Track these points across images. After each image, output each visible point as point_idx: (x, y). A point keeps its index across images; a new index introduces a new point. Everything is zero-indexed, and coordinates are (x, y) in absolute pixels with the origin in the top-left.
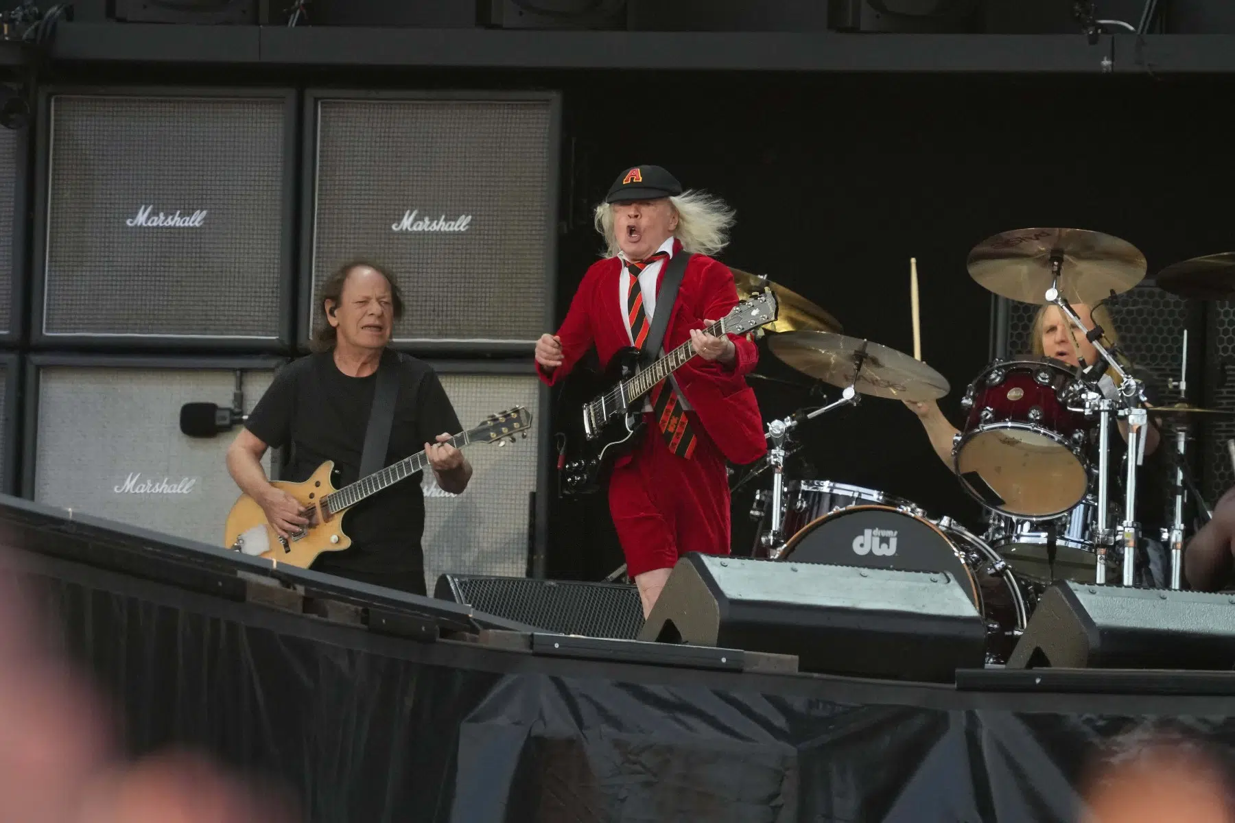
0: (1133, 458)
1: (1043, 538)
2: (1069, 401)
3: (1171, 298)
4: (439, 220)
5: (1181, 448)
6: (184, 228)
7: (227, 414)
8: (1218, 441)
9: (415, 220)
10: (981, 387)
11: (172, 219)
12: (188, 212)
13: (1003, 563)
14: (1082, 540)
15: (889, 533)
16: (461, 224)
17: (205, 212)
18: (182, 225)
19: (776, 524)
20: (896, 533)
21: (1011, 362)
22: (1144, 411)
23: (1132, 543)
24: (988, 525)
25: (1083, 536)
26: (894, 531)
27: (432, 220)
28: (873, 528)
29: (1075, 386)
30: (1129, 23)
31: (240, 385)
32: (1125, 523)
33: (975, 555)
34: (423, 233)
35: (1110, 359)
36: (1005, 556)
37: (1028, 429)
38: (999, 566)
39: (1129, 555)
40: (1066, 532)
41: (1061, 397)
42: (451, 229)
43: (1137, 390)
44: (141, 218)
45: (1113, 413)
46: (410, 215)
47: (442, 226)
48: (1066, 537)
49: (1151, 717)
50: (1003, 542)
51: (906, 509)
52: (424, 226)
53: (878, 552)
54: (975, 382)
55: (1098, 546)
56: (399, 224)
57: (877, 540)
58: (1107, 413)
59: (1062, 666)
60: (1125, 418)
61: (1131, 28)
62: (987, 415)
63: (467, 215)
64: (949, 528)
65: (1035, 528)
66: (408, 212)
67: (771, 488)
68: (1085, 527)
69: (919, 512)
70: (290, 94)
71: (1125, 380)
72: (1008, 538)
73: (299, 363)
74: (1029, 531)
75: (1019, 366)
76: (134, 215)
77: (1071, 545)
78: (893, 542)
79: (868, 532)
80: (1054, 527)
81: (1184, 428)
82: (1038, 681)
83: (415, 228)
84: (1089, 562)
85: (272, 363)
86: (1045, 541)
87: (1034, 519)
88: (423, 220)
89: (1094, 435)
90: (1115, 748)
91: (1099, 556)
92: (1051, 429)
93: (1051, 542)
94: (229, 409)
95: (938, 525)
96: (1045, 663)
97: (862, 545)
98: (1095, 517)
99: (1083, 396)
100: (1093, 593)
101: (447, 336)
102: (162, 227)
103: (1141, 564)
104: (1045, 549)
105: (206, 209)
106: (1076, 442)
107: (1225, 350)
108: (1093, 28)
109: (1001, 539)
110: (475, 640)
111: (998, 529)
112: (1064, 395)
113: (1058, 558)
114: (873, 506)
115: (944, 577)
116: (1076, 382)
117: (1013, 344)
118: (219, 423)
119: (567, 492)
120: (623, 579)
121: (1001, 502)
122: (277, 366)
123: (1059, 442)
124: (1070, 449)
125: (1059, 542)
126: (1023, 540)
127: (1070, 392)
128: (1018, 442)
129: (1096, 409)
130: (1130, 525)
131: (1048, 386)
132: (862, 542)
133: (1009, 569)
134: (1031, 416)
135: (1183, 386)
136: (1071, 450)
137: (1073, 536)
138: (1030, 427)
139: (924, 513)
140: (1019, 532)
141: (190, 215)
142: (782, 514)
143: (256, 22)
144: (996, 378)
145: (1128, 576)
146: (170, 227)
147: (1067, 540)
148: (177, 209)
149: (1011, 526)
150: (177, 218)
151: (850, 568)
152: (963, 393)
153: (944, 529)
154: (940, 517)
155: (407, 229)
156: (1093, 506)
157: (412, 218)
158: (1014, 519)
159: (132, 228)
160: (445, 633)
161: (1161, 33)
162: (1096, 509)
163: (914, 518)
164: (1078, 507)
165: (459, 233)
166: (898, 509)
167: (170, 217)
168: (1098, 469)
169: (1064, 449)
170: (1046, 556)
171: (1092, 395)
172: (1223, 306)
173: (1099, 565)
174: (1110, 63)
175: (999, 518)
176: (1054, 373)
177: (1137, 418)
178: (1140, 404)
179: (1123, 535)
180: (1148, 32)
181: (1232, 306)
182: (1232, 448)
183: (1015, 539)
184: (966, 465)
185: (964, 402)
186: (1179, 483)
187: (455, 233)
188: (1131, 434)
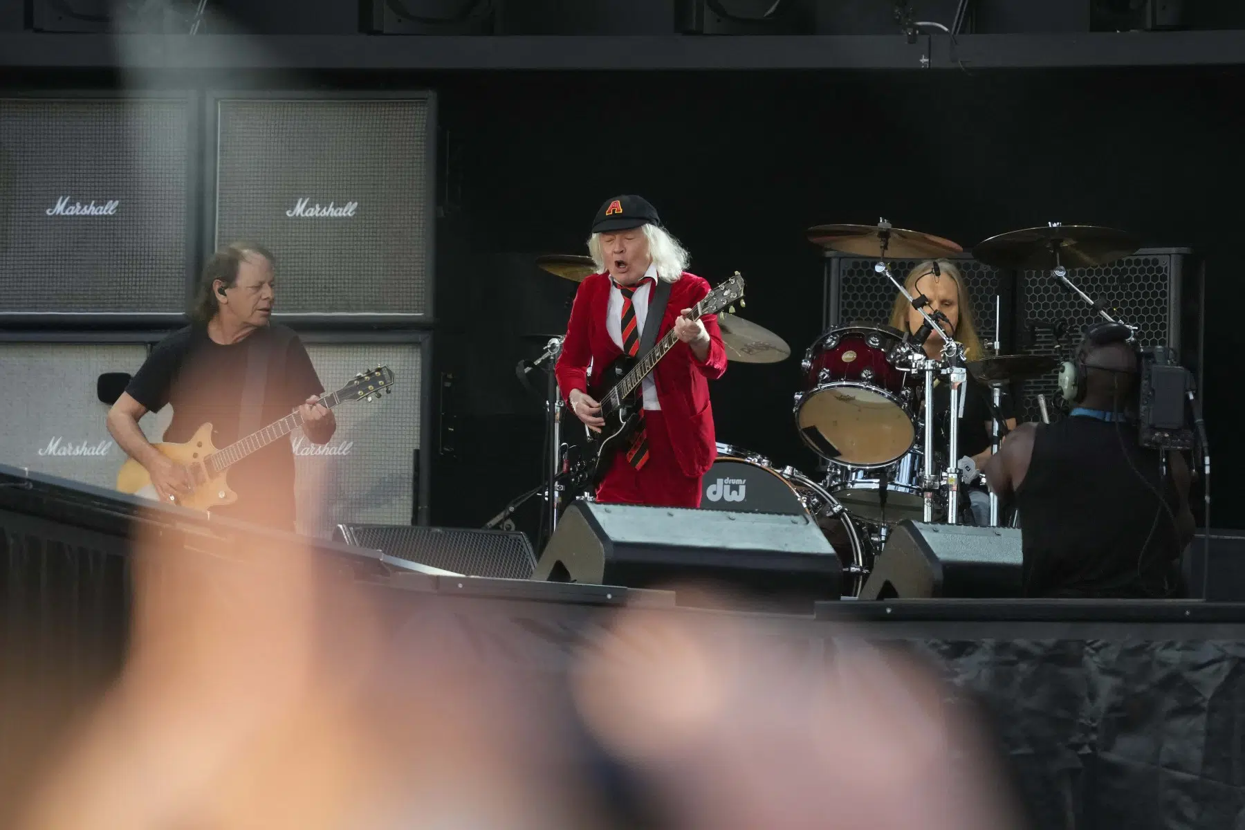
0: (955, 412)
1: (874, 484)
2: (897, 362)
3: (985, 268)
4: (328, 207)
5: (997, 402)
6: (98, 216)
9: (307, 207)
10: (818, 350)
11: (88, 208)
12: (101, 202)
13: (839, 506)
14: (910, 485)
15: (738, 481)
16: (349, 210)
17: (117, 202)
18: (97, 214)
20: (745, 481)
21: (845, 328)
22: (964, 370)
23: (955, 488)
24: (825, 474)
25: (910, 482)
26: (743, 480)
27: (322, 207)
28: (725, 478)
29: (902, 349)
30: (944, 25)
32: (949, 470)
33: (815, 500)
34: (314, 218)
35: (933, 323)
36: (842, 501)
37: (862, 387)
38: (836, 509)
39: (953, 498)
40: (896, 478)
41: (890, 358)
42: (340, 214)
43: (958, 351)
44: (60, 208)
45: (936, 372)
46: (302, 202)
47: (331, 212)
48: (896, 482)
49: (989, 642)
50: (839, 488)
51: (755, 460)
52: (315, 212)
53: (728, 498)
54: (812, 347)
55: (925, 490)
56: (293, 211)
57: (727, 488)
58: (931, 372)
59: (909, 597)
60: (948, 375)
61: (946, 29)
62: (824, 375)
63: (353, 202)
64: (792, 476)
65: (868, 475)
66: (300, 200)
68: (912, 473)
69: (765, 463)
70: (192, 95)
71: (947, 342)
72: (844, 484)
74: (863, 479)
75: (853, 332)
76: (53, 206)
77: (901, 489)
78: (742, 489)
79: (720, 481)
80: (885, 474)
81: (999, 384)
82: (889, 611)
83: (307, 215)
84: (916, 504)
86: (877, 486)
87: (868, 468)
88: (313, 206)
89: (918, 391)
90: (958, 670)
91: (926, 499)
92: (882, 388)
93: (883, 488)
95: (781, 474)
96: (895, 594)
97: (715, 493)
98: (922, 466)
99: (910, 357)
100: (936, 531)
101: (337, 310)
102: (79, 216)
103: (964, 504)
104: (878, 494)
105: (118, 199)
106: (904, 398)
107: (1033, 314)
108: (912, 29)
109: (837, 485)
110: (387, 581)
111: (835, 477)
112: (892, 357)
113: (888, 501)
114: (724, 458)
115: (803, 519)
116: (903, 345)
117: (845, 313)
119: (446, 449)
120: (501, 526)
121: (838, 453)
123: (889, 398)
124: (899, 404)
125: (890, 487)
126: (857, 486)
127: (898, 354)
128: (853, 399)
129: (922, 368)
130: (953, 471)
131: (878, 349)
132: (715, 490)
133: (846, 511)
134: (864, 375)
135: (997, 345)
136: (900, 406)
137: (902, 482)
138: (863, 385)
139: (769, 464)
140: (853, 479)
141: (104, 204)
144: (831, 342)
145: (952, 516)
146: (86, 216)
147: (897, 485)
148: (91, 199)
149: (847, 474)
150: (92, 207)
151: (720, 512)
152: (802, 356)
153: (787, 477)
154: (784, 468)
155: (299, 215)
156: (919, 454)
157: (304, 204)
158: (849, 467)
159: (51, 217)
161: (971, 33)
162: (922, 458)
163: (760, 468)
164: (906, 457)
165: (347, 218)
166: (746, 460)
167: (86, 207)
168: (924, 422)
169: (894, 404)
170: (878, 500)
171: (917, 356)
172: (1030, 275)
173: (926, 506)
174: (927, 60)
175: (836, 467)
176: (883, 337)
177: (958, 376)
178: (961, 364)
179: (947, 481)
180: (960, 33)
181: (1038, 275)
182: (1042, 402)
183: (849, 485)
184: (806, 421)
185: (804, 363)
186: (995, 434)
187: (343, 218)
188: (953, 391)
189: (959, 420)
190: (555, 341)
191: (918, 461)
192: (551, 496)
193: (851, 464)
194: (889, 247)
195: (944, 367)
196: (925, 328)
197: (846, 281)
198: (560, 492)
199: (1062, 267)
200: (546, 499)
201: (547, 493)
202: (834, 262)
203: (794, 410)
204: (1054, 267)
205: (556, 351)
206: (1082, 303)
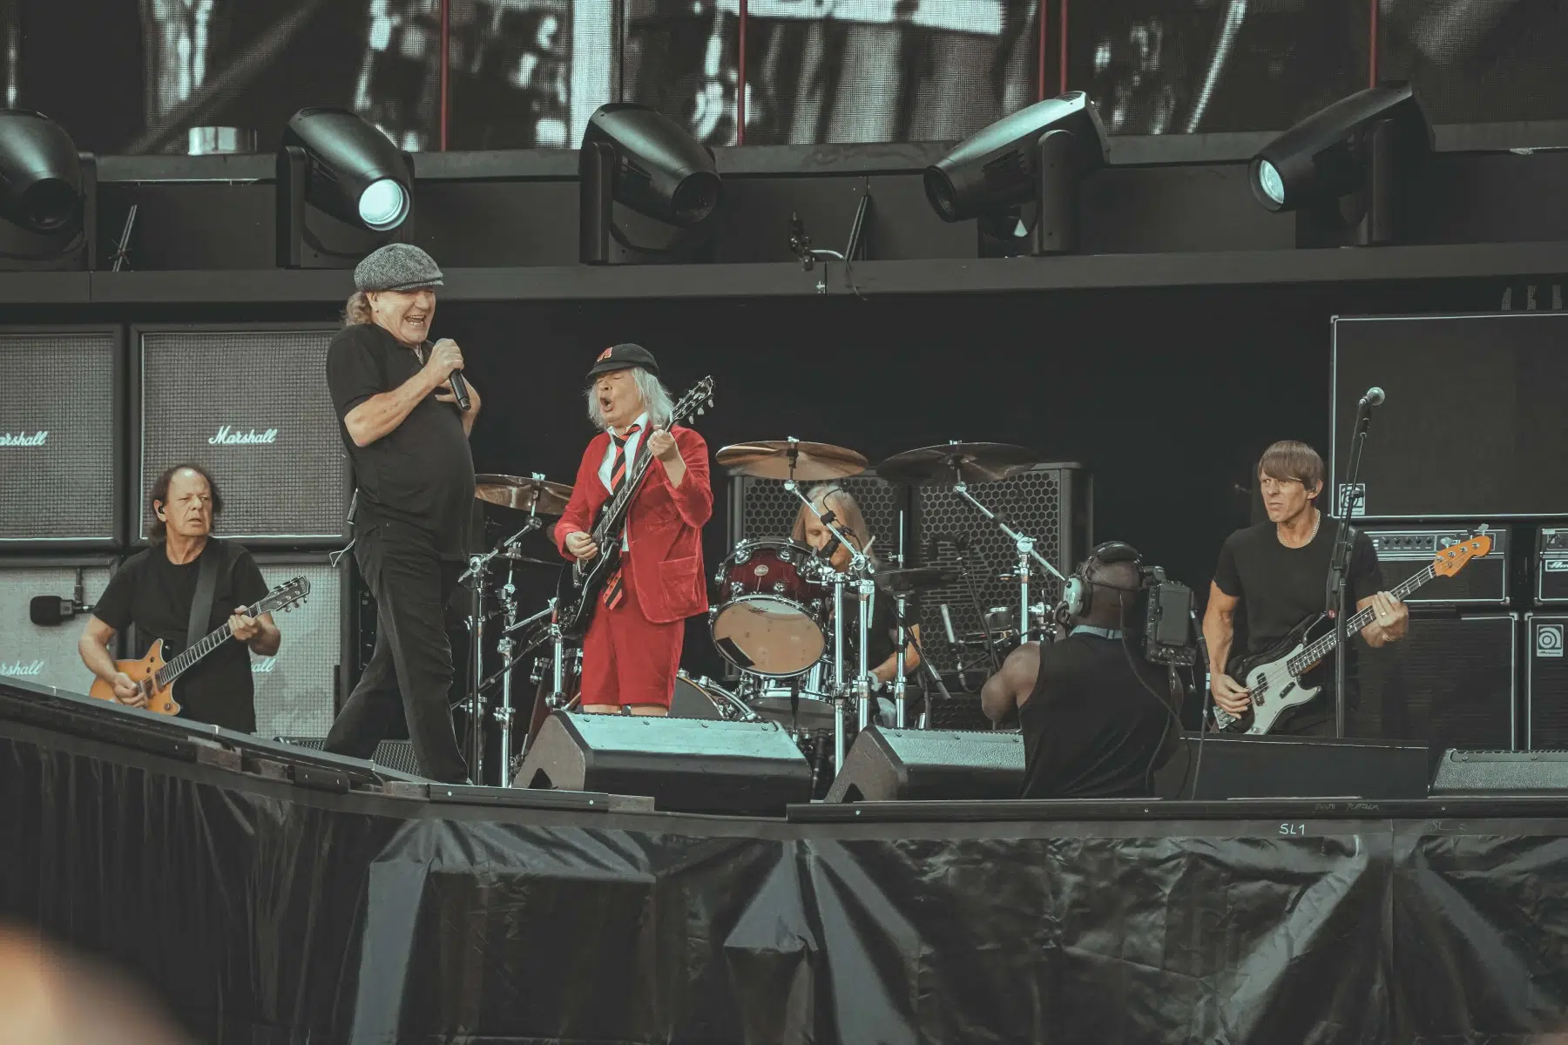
1: (786, 693)
2: (808, 575)
3: (883, 485)
4: (249, 434)
6: (28, 447)
7: (69, 605)
8: (924, 606)
9: (229, 434)
10: (731, 565)
11: (18, 439)
12: (31, 433)
13: (754, 714)
14: (821, 693)
16: (270, 436)
17: (46, 433)
18: (26, 444)
19: (557, 688)
21: (756, 543)
22: (872, 582)
23: (866, 695)
24: (739, 683)
25: (820, 690)
27: (243, 434)
30: (838, 252)
31: (80, 580)
32: (859, 678)
33: (731, 708)
34: (236, 445)
35: (841, 538)
36: (755, 708)
37: (772, 600)
38: (752, 717)
39: (863, 705)
40: (807, 687)
41: (800, 571)
42: (259, 441)
43: (866, 564)
46: (224, 430)
47: (252, 439)
48: (807, 690)
49: (954, 842)
50: (752, 697)
52: (237, 439)
54: (725, 562)
55: (836, 697)
56: (215, 438)
59: (874, 799)
61: (840, 256)
62: (738, 589)
63: (273, 429)
64: (707, 686)
65: (780, 683)
66: (222, 427)
67: (552, 656)
68: (822, 682)
70: (117, 328)
71: (856, 556)
72: (756, 693)
73: (131, 560)
74: (775, 687)
75: (765, 547)
77: (811, 697)
80: (796, 683)
81: (903, 595)
82: (858, 813)
83: (228, 441)
84: (825, 711)
85: (108, 561)
86: (789, 694)
87: (779, 677)
88: (235, 434)
89: (828, 602)
91: (837, 707)
92: (794, 599)
93: (794, 698)
94: (72, 601)
95: (698, 683)
96: (860, 797)
98: (832, 674)
99: (820, 570)
100: (900, 736)
101: (258, 532)
102: (10, 447)
104: (789, 702)
105: (47, 430)
106: (814, 609)
108: (809, 257)
109: (751, 694)
110: (378, 790)
111: (747, 686)
112: (802, 570)
113: (801, 709)
117: (748, 528)
118: (63, 612)
121: (750, 664)
122: (112, 564)
123: (800, 609)
124: (810, 615)
125: (801, 695)
126: (769, 694)
127: (807, 567)
128: (765, 611)
129: (831, 581)
130: (864, 679)
131: (789, 564)
133: (762, 719)
134: (776, 588)
135: (901, 558)
136: (811, 617)
137: (812, 690)
138: (775, 598)
140: (766, 687)
141: (33, 435)
142: (562, 678)
143: (84, 267)
144: (743, 556)
145: (863, 723)
146: (16, 447)
147: (808, 693)
148: (21, 431)
149: (759, 682)
150: (22, 438)
151: (693, 720)
152: (716, 571)
153: (703, 687)
154: (699, 678)
155: (223, 442)
156: (829, 664)
157: (226, 432)
158: (762, 676)
160: (355, 785)
161: (863, 259)
162: (832, 667)
164: (815, 667)
165: (267, 445)
167: (16, 438)
168: (834, 633)
169: (805, 616)
170: (790, 708)
171: (827, 570)
172: (925, 491)
173: (837, 714)
174: (823, 286)
175: (749, 676)
176: (794, 551)
177: (866, 588)
178: (868, 576)
179: (858, 688)
180: (853, 259)
181: (933, 491)
182: (945, 611)
183: (762, 694)
184: (721, 632)
185: (717, 578)
186: (901, 643)
187: (263, 445)
188: (862, 602)
189: (868, 629)
190: (477, 560)
191: (828, 670)
192: (475, 707)
193: (764, 673)
194: (797, 465)
195: (853, 580)
196: (833, 543)
197: (749, 498)
198: (482, 703)
199: (963, 483)
200: (471, 711)
201: (471, 705)
202: (738, 480)
203: (709, 622)
204: (955, 482)
205: (477, 570)
206: (984, 517)
